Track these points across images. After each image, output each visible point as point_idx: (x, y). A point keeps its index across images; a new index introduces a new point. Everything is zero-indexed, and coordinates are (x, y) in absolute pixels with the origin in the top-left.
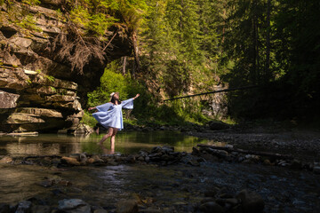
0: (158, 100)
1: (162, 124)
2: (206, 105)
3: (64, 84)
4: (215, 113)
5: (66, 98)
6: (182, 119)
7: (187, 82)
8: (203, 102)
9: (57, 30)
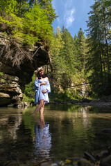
0: (59, 90)
1: (61, 100)
2: (79, 91)
3: (11, 78)
4: (83, 95)
5: (12, 86)
6: (69, 98)
7: (70, 82)
8: (78, 90)
9: (4, 43)
